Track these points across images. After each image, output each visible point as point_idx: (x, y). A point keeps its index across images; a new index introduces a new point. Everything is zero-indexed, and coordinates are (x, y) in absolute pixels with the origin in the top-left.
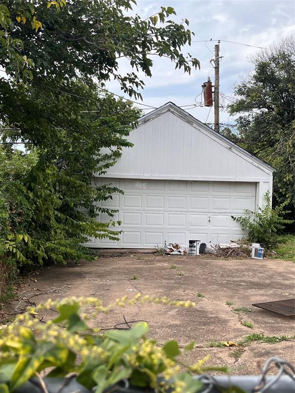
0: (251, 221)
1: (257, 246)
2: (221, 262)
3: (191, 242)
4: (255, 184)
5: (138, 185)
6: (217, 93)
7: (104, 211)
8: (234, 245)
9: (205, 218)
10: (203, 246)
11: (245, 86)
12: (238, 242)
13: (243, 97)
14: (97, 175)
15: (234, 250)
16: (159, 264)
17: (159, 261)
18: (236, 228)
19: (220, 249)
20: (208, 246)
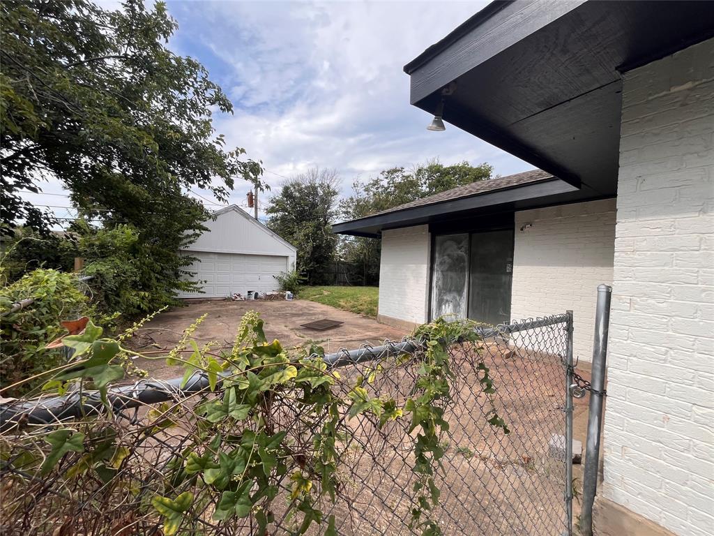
0: (284, 278)
1: (289, 293)
2: (269, 303)
3: (249, 292)
4: (287, 257)
5: (212, 256)
6: (256, 200)
7: (186, 273)
8: (275, 293)
9: (257, 277)
10: (256, 294)
11: (275, 198)
12: (278, 291)
13: (274, 205)
14: (182, 248)
15: (275, 296)
16: (231, 307)
17: (229, 305)
18: (276, 282)
19: (267, 295)
20: (260, 294)
